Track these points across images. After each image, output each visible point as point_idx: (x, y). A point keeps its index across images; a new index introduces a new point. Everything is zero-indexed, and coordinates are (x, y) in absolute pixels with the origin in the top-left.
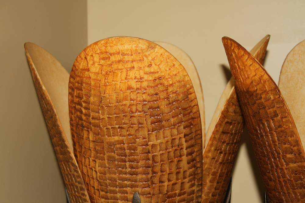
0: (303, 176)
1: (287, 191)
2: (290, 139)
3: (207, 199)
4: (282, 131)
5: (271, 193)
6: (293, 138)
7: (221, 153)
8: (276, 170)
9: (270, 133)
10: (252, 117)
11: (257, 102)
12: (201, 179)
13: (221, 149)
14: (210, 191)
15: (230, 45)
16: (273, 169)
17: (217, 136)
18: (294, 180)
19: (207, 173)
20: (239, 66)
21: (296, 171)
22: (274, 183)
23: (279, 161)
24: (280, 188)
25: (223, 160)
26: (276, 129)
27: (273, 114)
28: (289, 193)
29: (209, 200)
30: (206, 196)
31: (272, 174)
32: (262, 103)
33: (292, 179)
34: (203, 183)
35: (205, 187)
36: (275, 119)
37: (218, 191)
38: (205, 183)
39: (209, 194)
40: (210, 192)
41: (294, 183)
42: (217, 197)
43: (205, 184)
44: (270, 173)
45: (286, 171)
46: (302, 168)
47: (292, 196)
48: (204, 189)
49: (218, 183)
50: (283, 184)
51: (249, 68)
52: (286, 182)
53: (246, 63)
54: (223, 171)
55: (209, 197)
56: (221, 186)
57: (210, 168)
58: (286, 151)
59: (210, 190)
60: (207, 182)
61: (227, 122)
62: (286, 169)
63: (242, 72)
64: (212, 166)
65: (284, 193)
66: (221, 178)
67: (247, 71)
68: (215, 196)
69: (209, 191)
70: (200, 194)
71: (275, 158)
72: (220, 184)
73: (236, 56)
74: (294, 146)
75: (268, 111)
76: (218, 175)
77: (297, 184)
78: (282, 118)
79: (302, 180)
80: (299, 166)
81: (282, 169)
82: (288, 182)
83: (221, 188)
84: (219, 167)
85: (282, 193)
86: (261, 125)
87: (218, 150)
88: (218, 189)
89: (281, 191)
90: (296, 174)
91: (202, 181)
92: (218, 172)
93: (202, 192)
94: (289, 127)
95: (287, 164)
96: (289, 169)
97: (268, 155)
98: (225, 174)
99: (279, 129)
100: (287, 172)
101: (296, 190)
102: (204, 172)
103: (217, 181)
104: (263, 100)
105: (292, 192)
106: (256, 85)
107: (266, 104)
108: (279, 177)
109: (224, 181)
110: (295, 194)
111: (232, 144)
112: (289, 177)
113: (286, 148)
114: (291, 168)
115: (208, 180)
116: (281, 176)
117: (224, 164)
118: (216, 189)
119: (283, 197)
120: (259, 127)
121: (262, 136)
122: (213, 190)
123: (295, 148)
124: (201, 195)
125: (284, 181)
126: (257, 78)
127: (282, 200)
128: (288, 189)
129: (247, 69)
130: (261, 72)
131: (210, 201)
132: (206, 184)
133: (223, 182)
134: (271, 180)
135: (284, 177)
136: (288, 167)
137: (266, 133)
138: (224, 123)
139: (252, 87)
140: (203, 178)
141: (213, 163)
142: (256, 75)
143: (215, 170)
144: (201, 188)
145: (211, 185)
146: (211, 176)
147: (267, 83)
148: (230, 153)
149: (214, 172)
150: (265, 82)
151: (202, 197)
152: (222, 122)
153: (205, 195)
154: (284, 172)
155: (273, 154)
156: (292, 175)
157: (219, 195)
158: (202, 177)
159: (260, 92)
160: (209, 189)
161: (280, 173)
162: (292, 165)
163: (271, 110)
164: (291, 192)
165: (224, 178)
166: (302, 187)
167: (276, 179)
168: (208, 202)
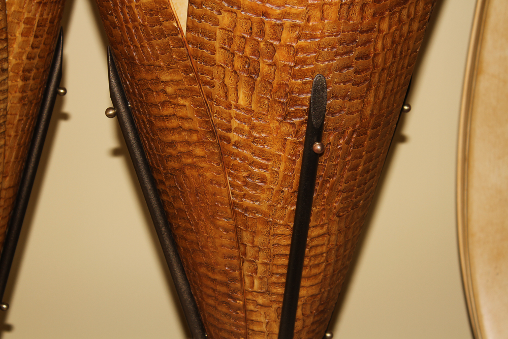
0: (163, 17)
1: (140, 44)
3: (17, 64)
5: (116, 48)
8: (121, 9)
12: (4, 30)
14: (24, 51)
16: (117, 7)
18: (149, 25)
19: (16, 21)
21: (151, 10)
22: (121, 32)
24: (129, 39)
28: (142, 46)
29: (23, 66)
30: (16, 60)
31: (116, 17)
33: (146, 23)
34: (9, 36)
35: (14, 43)
37: (37, 51)
38: (12, 38)
39: (22, 56)
40: (23, 53)
41: (150, 29)
42: (36, 61)
43: (13, 40)
44: (113, 15)
45: (136, 10)
46: (160, 5)
47: (148, 51)
48: (12, 47)
49: (36, 37)
50: (134, 31)
52: (137, 28)
54: (45, 16)
55: (22, 60)
56: (42, 42)
57: (21, 12)
59: (22, 49)
60: (17, 35)
62: (137, 6)
64: (23, 8)
65: (135, 46)
66: (41, 28)
68: (33, 59)
69: (20, 50)
70: (5, 56)
72: (40, 39)
76: (36, 23)
77: (153, 31)
79: (161, 24)
80: (155, 2)
81: (130, 8)
82: (140, 28)
83: (42, 46)
84: (36, 10)
85: (132, 48)
88: (36, 47)
89: (131, 45)
90: (152, 15)
91: (7, 33)
92: (35, 19)
93: (8, 52)
96: (141, 7)
98: (48, 21)
100: (138, 12)
101: (154, 42)
102: (10, 19)
103: (34, 33)
105: (148, 44)
108: (126, 21)
109: (48, 33)
110: (152, 47)
112: (142, 20)
114: (144, 4)
115: (18, 32)
116: (130, 18)
117: (45, 4)
118: (33, 47)
119: (134, 54)
122: (29, 49)
124: (8, 57)
125: (135, 27)
127: (133, 58)
128: (141, 40)
131: (24, 68)
132: (15, 39)
133: (45, 36)
134: (115, 27)
135: (134, 20)
136: (138, 3)
140: (8, 28)
141: (25, 3)
143: (30, 15)
144: (5, 45)
145: (24, 41)
146: (23, 26)
149: (27, 18)
151: (9, 61)
153: (14, 57)
154: (134, 12)
156: (146, 17)
157: (40, 57)
158: (6, 27)
160: (22, 47)
161: (128, 13)
164: (146, 45)
165: (46, 29)
166: (162, 35)
167: (122, 25)
168: (22, 69)
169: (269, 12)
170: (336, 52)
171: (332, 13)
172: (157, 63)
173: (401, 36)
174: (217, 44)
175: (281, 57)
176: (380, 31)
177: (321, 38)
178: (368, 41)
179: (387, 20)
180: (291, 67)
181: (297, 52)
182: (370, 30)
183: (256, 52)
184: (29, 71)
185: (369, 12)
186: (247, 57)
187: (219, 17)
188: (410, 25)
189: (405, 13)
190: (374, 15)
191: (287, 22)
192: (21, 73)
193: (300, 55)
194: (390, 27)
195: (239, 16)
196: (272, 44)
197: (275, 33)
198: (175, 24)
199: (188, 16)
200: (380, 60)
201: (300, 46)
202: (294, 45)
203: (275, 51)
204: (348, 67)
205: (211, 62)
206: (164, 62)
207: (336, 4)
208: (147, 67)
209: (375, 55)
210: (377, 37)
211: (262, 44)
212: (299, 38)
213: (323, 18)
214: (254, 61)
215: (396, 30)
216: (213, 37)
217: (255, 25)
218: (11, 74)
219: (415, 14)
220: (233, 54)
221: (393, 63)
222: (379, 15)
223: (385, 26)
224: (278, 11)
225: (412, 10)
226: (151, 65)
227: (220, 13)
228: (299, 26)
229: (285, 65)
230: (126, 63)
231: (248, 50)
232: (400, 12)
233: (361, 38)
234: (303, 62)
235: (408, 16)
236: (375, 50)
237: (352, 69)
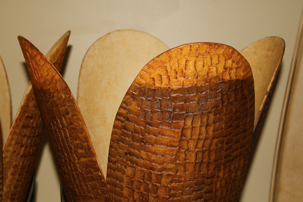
0: (93, 170)
1: (80, 184)
2: (80, 135)
3: (8, 191)
4: (73, 128)
5: (66, 185)
6: (83, 135)
7: (22, 146)
8: (69, 164)
9: (63, 130)
10: (46, 114)
11: (51, 100)
13: (22, 143)
14: (12, 183)
15: (24, 45)
16: (67, 163)
17: (17, 131)
18: (85, 174)
19: (8, 167)
20: (33, 65)
21: (86, 165)
22: (69, 176)
23: (72, 156)
24: (73, 181)
25: (24, 153)
26: (68, 126)
27: (65, 112)
28: (81, 185)
29: (11, 192)
30: (7, 189)
31: (66, 168)
32: (55, 101)
33: (83, 172)
34: (4, 176)
35: (7, 179)
36: (67, 116)
37: (20, 183)
38: (6, 176)
39: (11, 187)
40: (12, 185)
41: (85, 176)
42: (19, 189)
44: (64, 167)
45: (77, 165)
46: (91, 163)
47: (84, 188)
48: (5, 182)
49: (20, 175)
50: (76, 177)
51: (42, 68)
52: (78, 175)
53: (39, 63)
54: (25, 163)
55: (11, 189)
56: (23, 178)
57: (11, 162)
58: (77, 147)
60: (9, 175)
61: (28, 117)
62: (78, 163)
63: (36, 71)
64: (13, 159)
65: (77, 185)
66: (23, 170)
67: (40, 71)
68: (17, 188)
69: (10, 183)
71: (68, 153)
72: (22, 176)
73: (30, 55)
74: (84, 142)
75: (61, 109)
76: (20, 167)
77: (88, 177)
78: (73, 116)
79: (92, 174)
80: (89, 161)
81: (74, 163)
82: (80, 175)
83: (23, 180)
84: (20, 160)
85: (75, 186)
86: (55, 122)
87: (19, 144)
88: (20, 181)
89: (75, 184)
90: (87, 168)
91: (3, 174)
92: (19, 165)
93: (3, 185)
94: (79, 124)
95: (79, 159)
96: (80, 163)
97: (62, 150)
98: (27, 166)
99: (71, 126)
100: (79, 166)
101: (88, 183)
102: (5, 166)
103: (18, 173)
104: (55, 99)
105: (84, 184)
106: (49, 85)
107: (58, 102)
108: (72, 171)
109: (26, 173)
110: (87, 186)
111: (33, 137)
112: (81, 171)
113: (77, 144)
114: (82, 162)
115: (9, 173)
116: (74, 169)
117: (26, 156)
118: (17, 181)
119: (76, 189)
120: (53, 123)
121: (56, 132)
122: (15, 182)
123: (85, 144)
125: (77, 174)
126: (49, 77)
127: (75, 191)
128: (80, 182)
129: (40, 68)
130: (53, 72)
131: (12, 194)
132: (7, 177)
134: (65, 173)
135: (76, 170)
136: (79, 161)
137: (59, 129)
138: (24, 117)
139: (46, 86)
141: (14, 156)
142: (48, 74)
143: (17, 163)
144: (1, 181)
145: (12, 178)
146: (12, 169)
147: (58, 83)
148: (31, 146)
149: (15, 165)
150: (56, 81)
151: (3, 190)
152: (22, 116)
153: (7, 188)
154: (76, 166)
155: (66, 149)
156: (84, 169)
157: (21, 186)
158: (2, 171)
159: (53, 91)
160: (11, 181)
161: (73, 167)
162: (83, 160)
163: (63, 108)
164: (83, 185)
165: (26, 170)
166: (92, 179)
167: (69, 173)
168: (10, 194)
169: (154, 167)
170: (193, 190)
171: (190, 168)
172: (90, 195)
173: (231, 179)
174: (124, 185)
175: (161, 193)
176: (218, 177)
177: (184, 182)
178: (212, 183)
179: (222, 171)
180: (167, 199)
181: (170, 190)
182: (213, 176)
183: (147, 190)
184: (15, 195)
185: (212, 167)
186: (141, 192)
187: (125, 170)
188: (236, 173)
189: (232, 166)
190: (215, 168)
191: (165, 173)
192: (10, 196)
193: (172, 192)
194: (224, 174)
195: (137, 169)
196: (156, 185)
197: (157, 179)
198: (100, 174)
199: (108, 168)
200: (219, 193)
201: (172, 187)
202: (169, 186)
203: (157, 189)
204: (200, 198)
205: (121, 195)
206: (93, 195)
207: (192, 163)
208: (83, 197)
209: (216, 191)
210: (217, 181)
211: (150, 186)
212: (171, 182)
213: (185, 171)
214: (146, 195)
215: (228, 176)
216: (122, 181)
217: (146, 175)
218: (4, 197)
219: (239, 166)
220: (134, 191)
221: (226, 195)
222: (217, 168)
223: (221, 174)
224: (159, 167)
225: (237, 164)
226: (86, 196)
227: (126, 168)
228: (172, 175)
229: (164, 197)
230: (71, 194)
231: (142, 189)
232: (230, 166)
233: (208, 181)
234: (174, 195)
235: (235, 168)
236: (216, 188)
237: (202, 199)
